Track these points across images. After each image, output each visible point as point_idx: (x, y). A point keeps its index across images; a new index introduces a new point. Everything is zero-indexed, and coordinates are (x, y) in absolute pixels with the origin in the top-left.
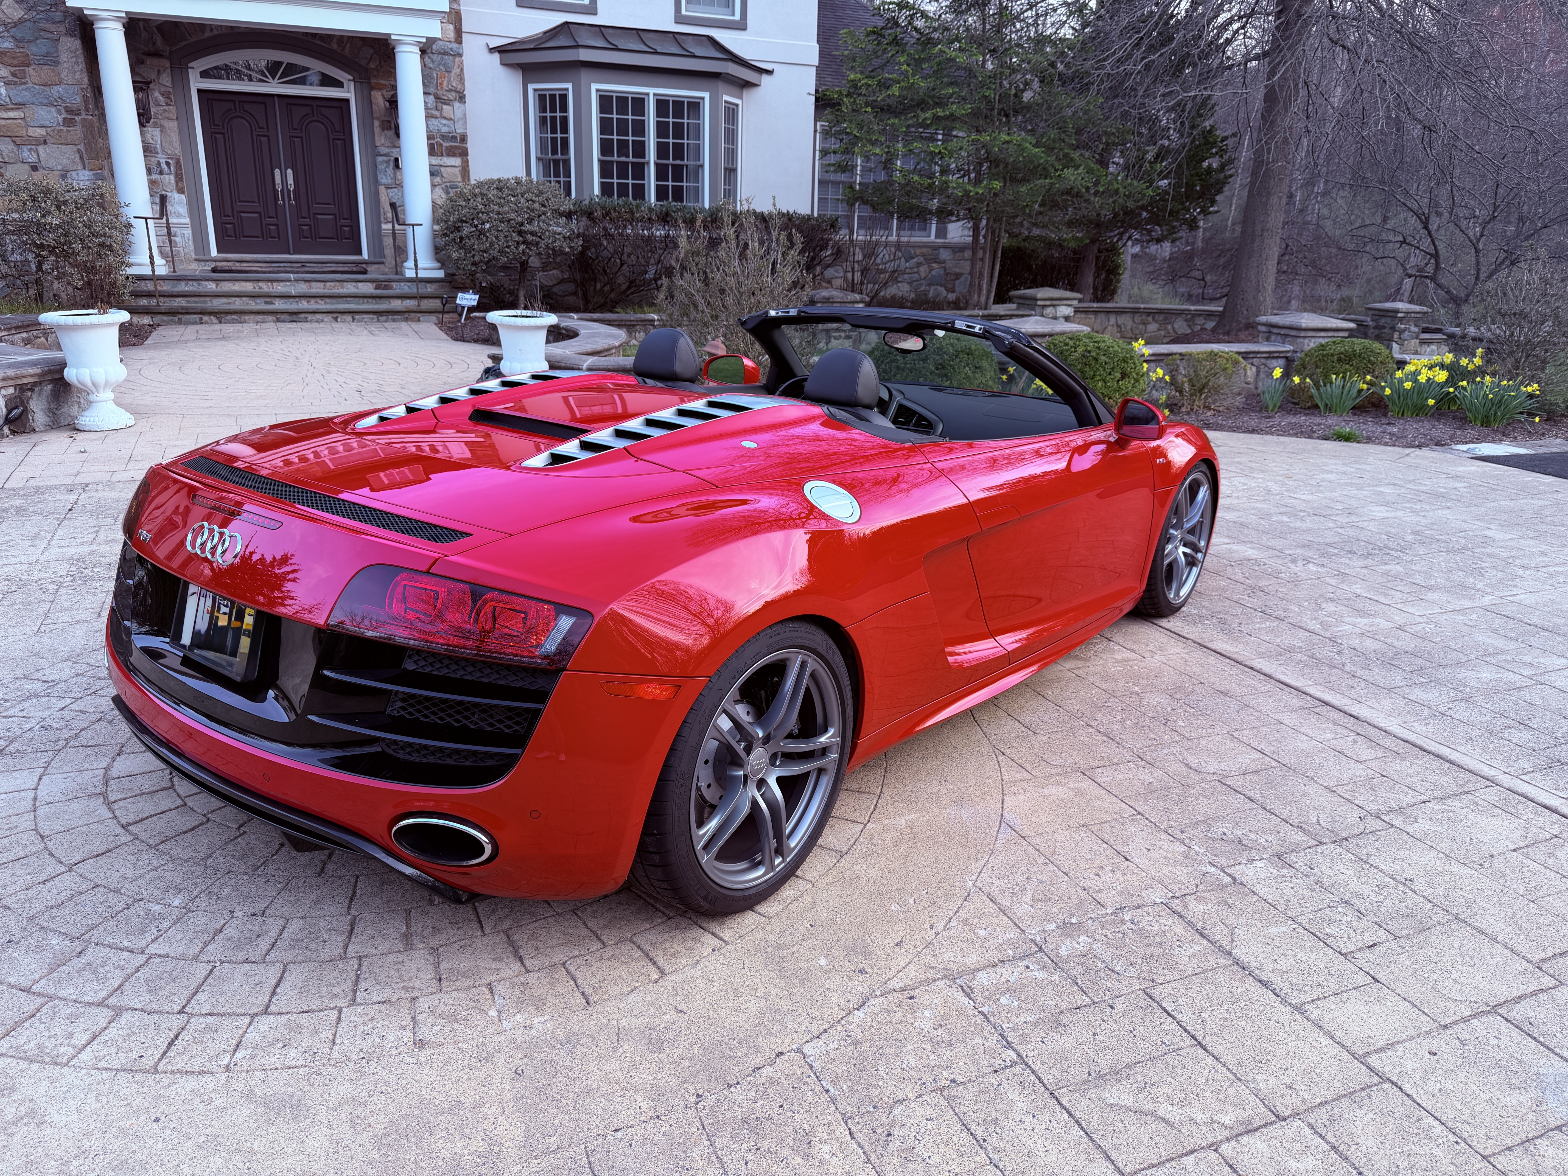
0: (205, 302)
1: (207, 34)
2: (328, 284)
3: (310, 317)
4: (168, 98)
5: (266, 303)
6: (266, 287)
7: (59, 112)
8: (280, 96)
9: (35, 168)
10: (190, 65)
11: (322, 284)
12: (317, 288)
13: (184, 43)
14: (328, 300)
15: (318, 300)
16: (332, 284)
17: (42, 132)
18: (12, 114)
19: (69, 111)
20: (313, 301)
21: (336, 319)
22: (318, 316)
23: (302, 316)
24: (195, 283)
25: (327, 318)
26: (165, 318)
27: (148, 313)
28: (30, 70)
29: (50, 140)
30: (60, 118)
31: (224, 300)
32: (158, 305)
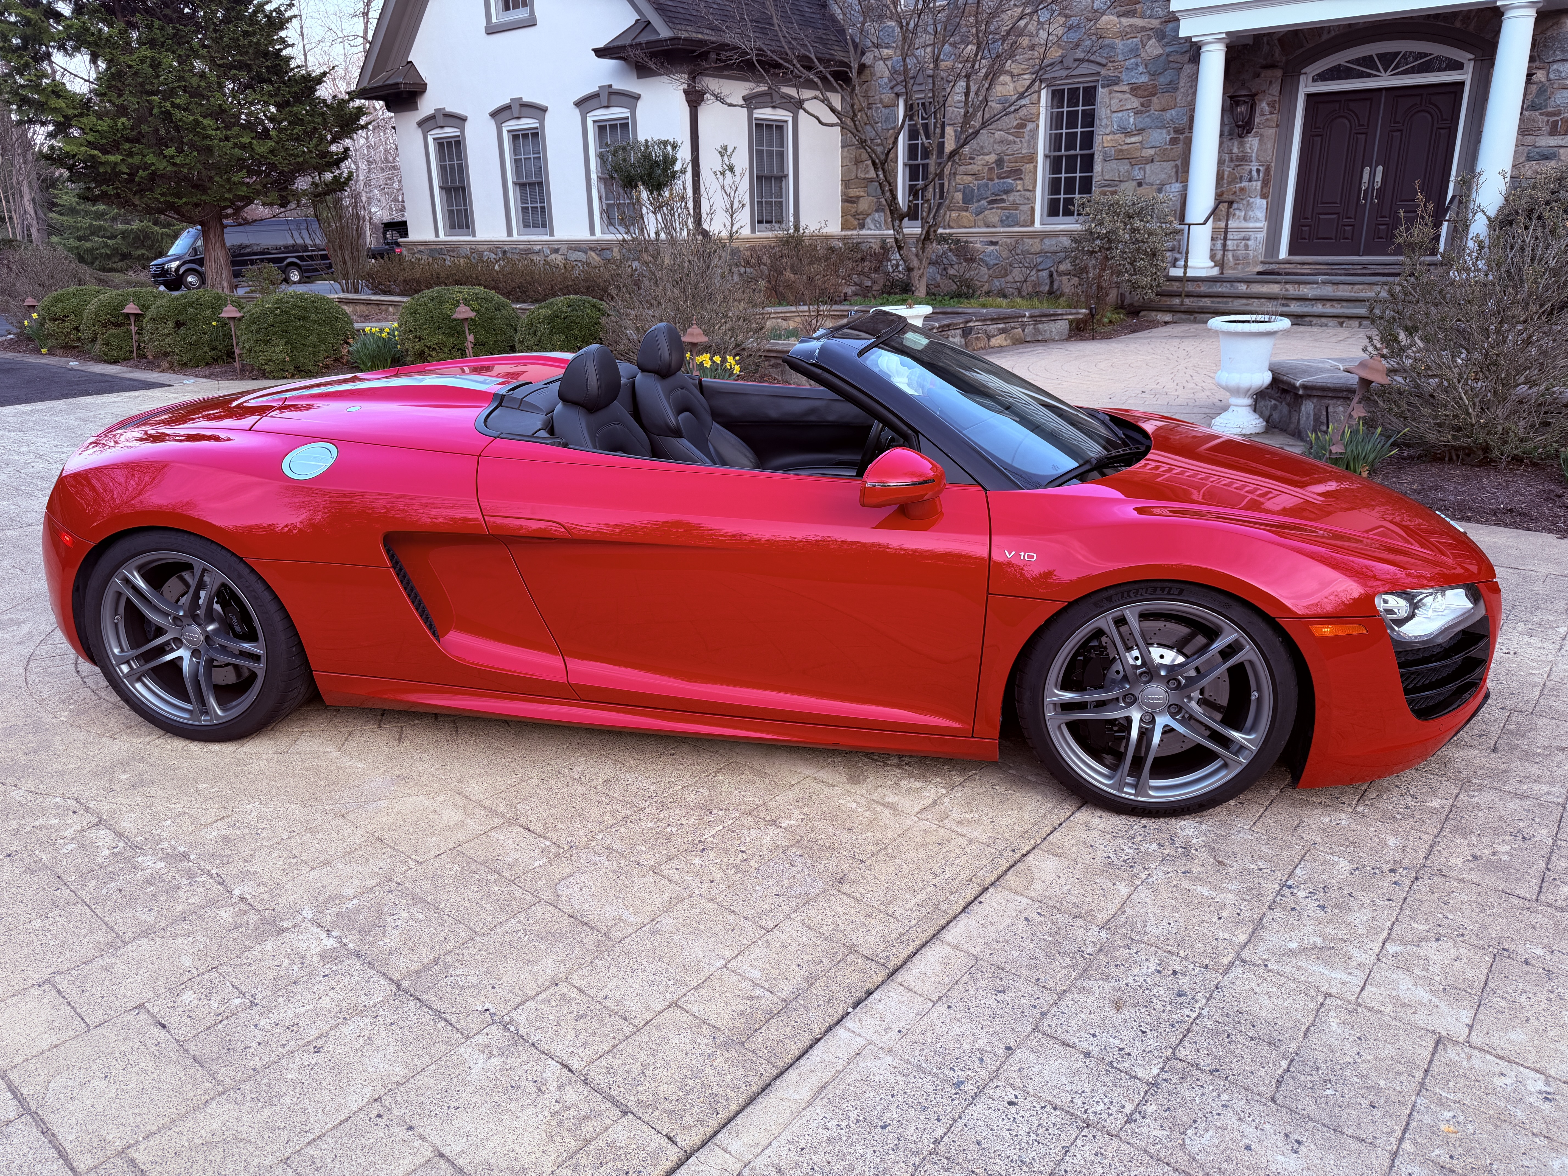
0: (1227, 303)
1: (1325, 37)
2: (1357, 287)
3: (1315, 320)
4: (1273, 107)
5: (1283, 305)
6: (1292, 290)
7: (1169, 133)
8: (1387, 89)
9: (1140, 184)
10: (1303, 71)
11: (1350, 287)
12: (1344, 292)
13: (1301, 51)
14: (1345, 304)
15: (1334, 303)
16: (1361, 287)
17: (1152, 152)
18: (1133, 139)
19: (1176, 131)
20: (1328, 304)
21: (1341, 324)
22: (1324, 320)
23: (1307, 319)
24: (1228, 285)
25: (1331, 322)
26: (1183, 316)
27: (1170, 311)
28: (1155, 99)
29: (1157, 158)
30: (1168, 138)
31: (1244, 301)
32: (1182, 304)
